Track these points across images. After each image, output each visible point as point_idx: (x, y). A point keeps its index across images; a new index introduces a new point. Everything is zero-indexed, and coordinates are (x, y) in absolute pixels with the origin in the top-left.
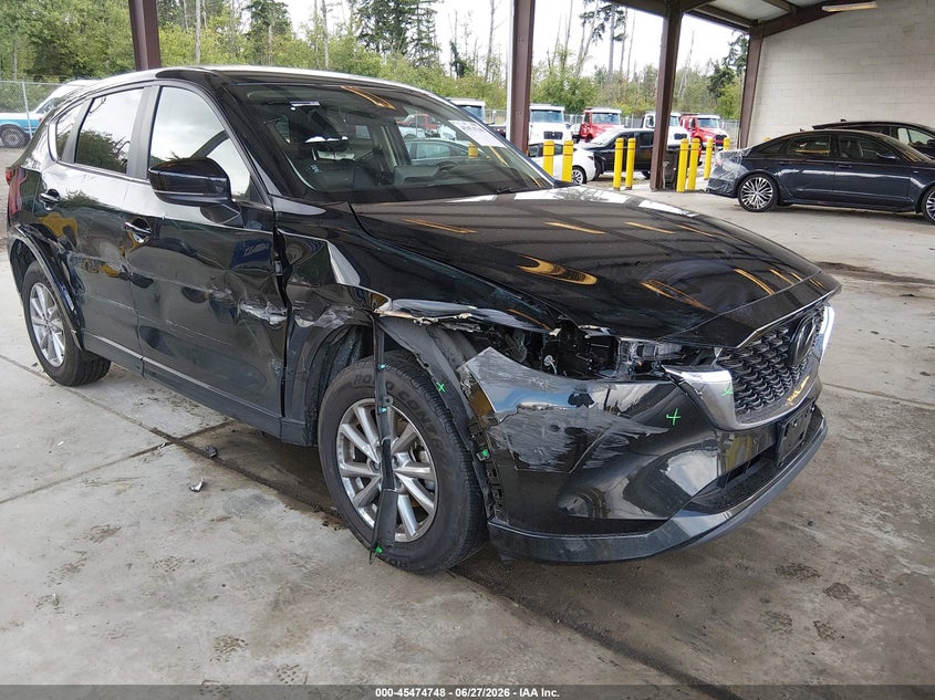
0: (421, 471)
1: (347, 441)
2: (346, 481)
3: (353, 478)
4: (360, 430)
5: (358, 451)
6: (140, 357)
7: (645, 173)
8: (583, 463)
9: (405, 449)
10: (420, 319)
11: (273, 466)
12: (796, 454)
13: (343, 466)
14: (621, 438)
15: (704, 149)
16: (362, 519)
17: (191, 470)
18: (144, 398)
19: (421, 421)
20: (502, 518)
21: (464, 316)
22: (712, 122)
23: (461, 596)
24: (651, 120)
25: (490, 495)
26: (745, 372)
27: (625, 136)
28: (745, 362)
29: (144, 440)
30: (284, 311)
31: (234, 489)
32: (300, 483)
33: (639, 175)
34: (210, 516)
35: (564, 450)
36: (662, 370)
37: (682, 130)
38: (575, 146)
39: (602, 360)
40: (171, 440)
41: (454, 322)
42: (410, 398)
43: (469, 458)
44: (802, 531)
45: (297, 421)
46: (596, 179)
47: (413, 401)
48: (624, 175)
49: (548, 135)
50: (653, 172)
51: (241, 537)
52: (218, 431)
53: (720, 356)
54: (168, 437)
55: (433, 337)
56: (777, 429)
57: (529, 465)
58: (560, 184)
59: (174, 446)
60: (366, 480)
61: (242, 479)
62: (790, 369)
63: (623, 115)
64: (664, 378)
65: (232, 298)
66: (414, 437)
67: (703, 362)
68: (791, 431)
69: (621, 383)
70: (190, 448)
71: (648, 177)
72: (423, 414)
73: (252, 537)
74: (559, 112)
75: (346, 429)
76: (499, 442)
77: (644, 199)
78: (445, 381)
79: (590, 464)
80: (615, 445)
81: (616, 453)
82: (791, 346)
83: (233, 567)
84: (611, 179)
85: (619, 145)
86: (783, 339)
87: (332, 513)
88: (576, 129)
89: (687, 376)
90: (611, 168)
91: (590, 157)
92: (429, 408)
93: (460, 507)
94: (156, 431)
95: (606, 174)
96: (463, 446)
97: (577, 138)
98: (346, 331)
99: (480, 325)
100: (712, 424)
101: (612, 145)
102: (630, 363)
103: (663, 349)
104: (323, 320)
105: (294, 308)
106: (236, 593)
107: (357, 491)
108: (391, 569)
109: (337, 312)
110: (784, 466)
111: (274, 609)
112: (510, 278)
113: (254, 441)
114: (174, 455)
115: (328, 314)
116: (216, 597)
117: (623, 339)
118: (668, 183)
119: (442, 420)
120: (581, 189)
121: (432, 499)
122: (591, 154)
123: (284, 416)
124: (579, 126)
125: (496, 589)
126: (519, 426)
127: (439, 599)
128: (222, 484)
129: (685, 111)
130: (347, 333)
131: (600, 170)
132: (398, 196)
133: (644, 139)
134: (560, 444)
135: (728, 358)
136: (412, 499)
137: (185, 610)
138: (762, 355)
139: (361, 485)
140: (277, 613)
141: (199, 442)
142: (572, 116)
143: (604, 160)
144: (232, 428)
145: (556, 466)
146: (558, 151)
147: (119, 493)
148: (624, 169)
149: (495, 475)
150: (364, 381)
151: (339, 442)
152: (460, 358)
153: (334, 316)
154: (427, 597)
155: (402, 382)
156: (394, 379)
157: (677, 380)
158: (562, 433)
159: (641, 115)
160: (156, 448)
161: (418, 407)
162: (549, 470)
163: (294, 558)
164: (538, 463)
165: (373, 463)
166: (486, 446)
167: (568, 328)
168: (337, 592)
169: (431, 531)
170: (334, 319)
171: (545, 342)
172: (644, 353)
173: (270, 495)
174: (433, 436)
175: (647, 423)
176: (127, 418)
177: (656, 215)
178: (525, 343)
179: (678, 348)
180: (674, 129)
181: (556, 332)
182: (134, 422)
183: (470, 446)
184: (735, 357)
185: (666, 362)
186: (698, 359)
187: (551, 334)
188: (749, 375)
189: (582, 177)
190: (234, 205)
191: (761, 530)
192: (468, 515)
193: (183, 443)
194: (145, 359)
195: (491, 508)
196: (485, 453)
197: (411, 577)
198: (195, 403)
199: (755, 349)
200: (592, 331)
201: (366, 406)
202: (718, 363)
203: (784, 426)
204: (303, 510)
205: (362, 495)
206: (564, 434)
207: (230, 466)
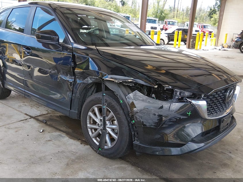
0: (114, 127)
1: (90, 117)
2: (89, 130)
3: (91, 129)
4: (95, 114)
5: (94, 120)
6: (24, 90)
7: (185, 43)
8: (162, 125)
9: (109, 120)
10: (117, 81)
11: (64, 126)
12: (226, 129)
13: (88, 125)
14: (174, 118)
15: (205, 36)
16: (94, 142)
17: (39, 126)
18: (21, 104)
19: (115, 111)
20: (137, 141)
21: (130, 81)
22: (208, 27)
23: (123, 165)
24: (187, 25)
25: (134, 134)
26: (211, 102)
27: (179, 30)
28: (211, 99)
29: (23, 117)
30: (73, 77)
31: (53, 132)
32: (73, 132)
33: (183, 43)
34: (46, 139)
35: (157, 121)
36: (186, 100)
37: (198, 29)
38: (161, 32)
39: (169, 96)
40: (31, 117)
41: (126, 82)
42: (112, 105)
43: (129, 123)
44: (228, 154)
45: (75, 111)
46: (168, 44)
47: (113, 105)
48: (177, 43)
49: (152, 28)
50: (187, 42)
51: (55, 146)
52: (46, 115)
53: (203, 97)
54: (30, 116)
55: (119, 87)
56: (220, 121)
57: (146, 125)
58: (157, 45)
59: (32, 119)
60: (96, 130)
61: (54, 130)
62: (225, 103)
63: (178, 23)
64: (187, 102)
65: (57, 73)
66: (112, 116)
67: (199, 98)
68: (224, 122)
69: (174, 102)
70: (38, 120)
71: (186, 44)
72: (116, 109)
73: (59, 146)
74: (156, 20)
75: (90, 114)
76: (138, 118)
77: (184, 51)
78: (122, 100)
79: (164, 126)
80: (172, 121)
81: (172, 123)
82: (225, 96)
83: (54, 154)
84: (173, 44)
85: (176, 33)
86: (223, 94)
87: (83, 141)
88: (161, 26)
89: (194, 102)
90: (173, 40)
91: (166, 36)
92: (118, 108)
93: (125, 138)
94: (26, 114)
95: (171, 42)
96: (127, 119)
97: (162, 29)
98: (92, 84)
99: (134, 84)
100: (201, 117)
101: (173, 33)
102: (177, 97)
103: (187, 94)
104: (86, 81)
105: (77, 77)
106: (55, 161)
107: (92, 133)
108: (102, 157)
109: (90, 78)
110: (222, 133)
111: (67, 166)
112: (143, 71)
113: (57, 119)
114: (33, 122)
115: (87, 79)
116: (49, 162)
117: (175, 90)
118: (192, 46)
119: (121, 111)
120: (163, 46)
121: (117, 136)
122: (167, 35)
123: (71, 109)
124: (163, 25)
125: (134, 164)
126: (145, 114)
127: (116, 166)
128: (48, 131)
129: (199, 22)
130: (93, 85)
131: (169, 41)
132: (107, 45)
133: (185, 31)
134: (156, 119)
135: (206, 97)
136: (110, 135)
137: (40, 165)
138: (216, 98)
139: (94, 131)
140: (68, 167)
141: (40, 118)
142: (160, 22)
143: (171, 37)
144: (50, 115)
145: (154, 126)
146: (156, 34)
147: (17, 131)
148: (177, 41)
149: (136, 128)
150: (98, 99)
151: (88, 118)
152: (127, 94)
153: (89, 79)
154: (113, 165)
155: (110, 100)
156: (108, 99)
157: (191, 102)
158: (156, 116)
159: (184, 23)
160: (27, 119)
161: (114, 107)
162: (152, 127)
163: (72, 152)
164: (149, 124)
165: (98, 124)
166: (134, 120)
167: (160, 86)
168: (86, 162)
169: (116, 145)
170: (89, 80)
171: (152, 90)
172: (181, 95)
173: (64, 135)
174: (118, 116)
175: (182, 115)
176: (16, 110)
177: (187, 56)
178: (146, 90)
179: (191, 94)
180: (195, 28)
181: (156, 87)
182: (19, 111)
183: (129, 119)
184: (208, 97)
185: (188, 98)
186: (197, 97)
187: (155, 87)
188: (212, 103)
189: (163, 43)
190: (60, 45)
191: (215, 153)
192: (128, 140)
193: (35, 118)
194: (26, 91)
195: (134, 138)
196: (133, 121)
197: (108, 159)
198: (38, 107)
199: (214, 96)
200: (167, 87)
201: (97, 107)
202: (203, 99)
203: (222, 120)
204: (74, 140)
205: (94, 134)
206: (157, 117)
207: (50, 126)
